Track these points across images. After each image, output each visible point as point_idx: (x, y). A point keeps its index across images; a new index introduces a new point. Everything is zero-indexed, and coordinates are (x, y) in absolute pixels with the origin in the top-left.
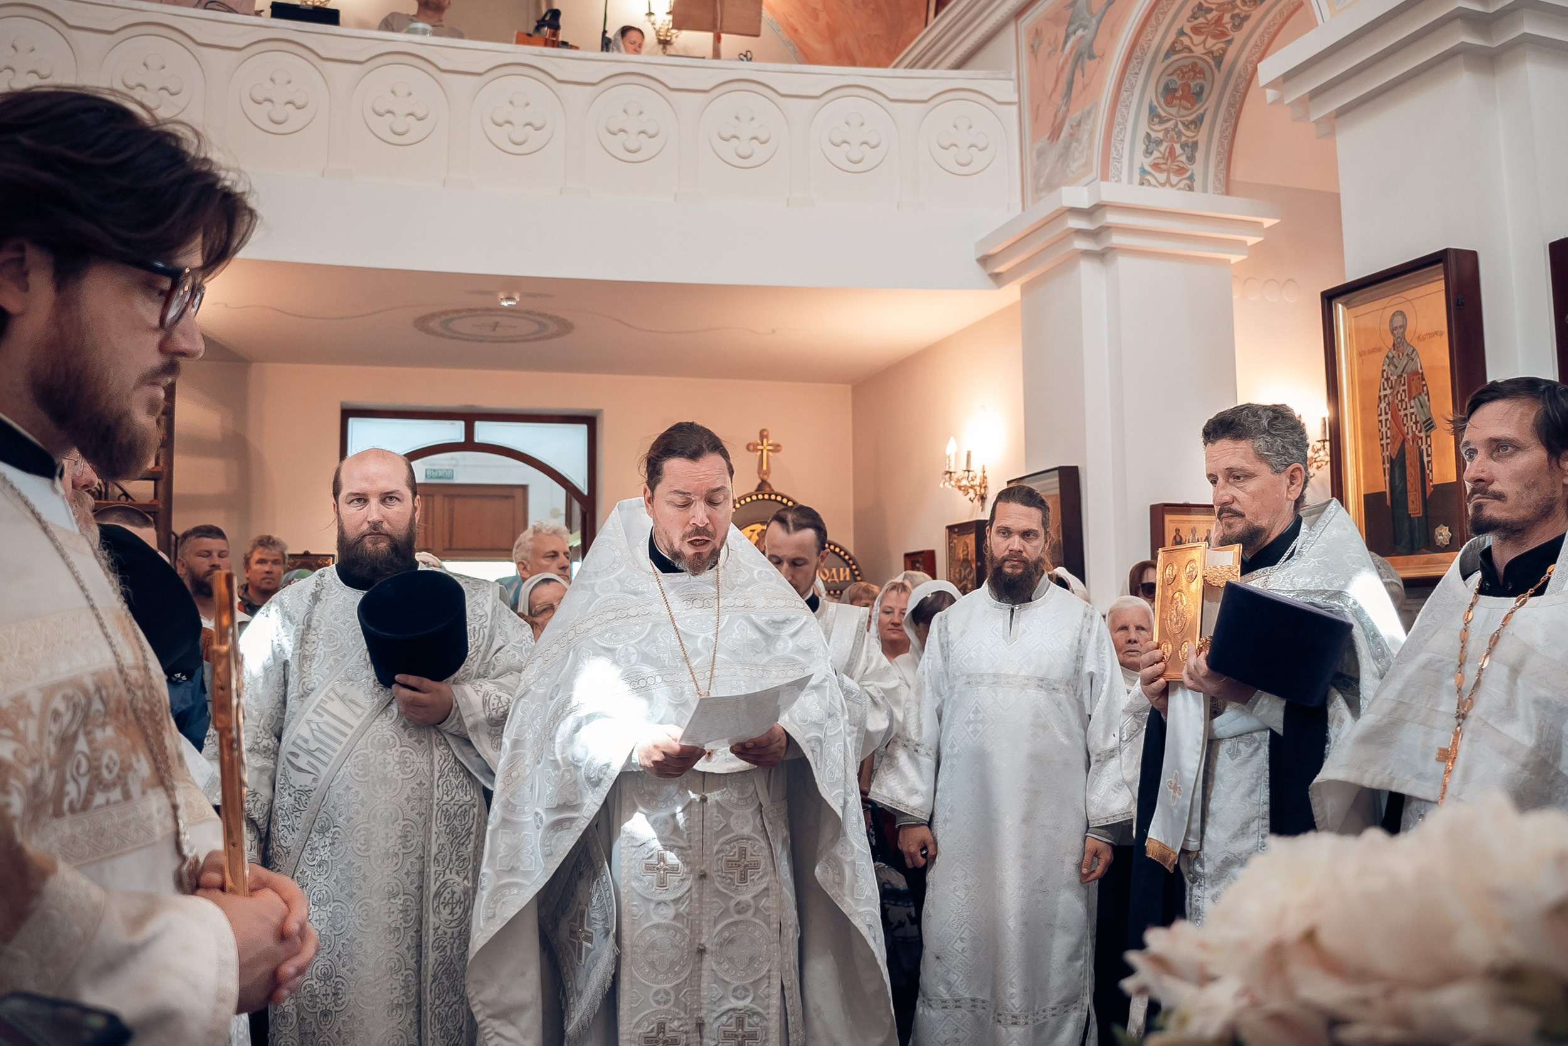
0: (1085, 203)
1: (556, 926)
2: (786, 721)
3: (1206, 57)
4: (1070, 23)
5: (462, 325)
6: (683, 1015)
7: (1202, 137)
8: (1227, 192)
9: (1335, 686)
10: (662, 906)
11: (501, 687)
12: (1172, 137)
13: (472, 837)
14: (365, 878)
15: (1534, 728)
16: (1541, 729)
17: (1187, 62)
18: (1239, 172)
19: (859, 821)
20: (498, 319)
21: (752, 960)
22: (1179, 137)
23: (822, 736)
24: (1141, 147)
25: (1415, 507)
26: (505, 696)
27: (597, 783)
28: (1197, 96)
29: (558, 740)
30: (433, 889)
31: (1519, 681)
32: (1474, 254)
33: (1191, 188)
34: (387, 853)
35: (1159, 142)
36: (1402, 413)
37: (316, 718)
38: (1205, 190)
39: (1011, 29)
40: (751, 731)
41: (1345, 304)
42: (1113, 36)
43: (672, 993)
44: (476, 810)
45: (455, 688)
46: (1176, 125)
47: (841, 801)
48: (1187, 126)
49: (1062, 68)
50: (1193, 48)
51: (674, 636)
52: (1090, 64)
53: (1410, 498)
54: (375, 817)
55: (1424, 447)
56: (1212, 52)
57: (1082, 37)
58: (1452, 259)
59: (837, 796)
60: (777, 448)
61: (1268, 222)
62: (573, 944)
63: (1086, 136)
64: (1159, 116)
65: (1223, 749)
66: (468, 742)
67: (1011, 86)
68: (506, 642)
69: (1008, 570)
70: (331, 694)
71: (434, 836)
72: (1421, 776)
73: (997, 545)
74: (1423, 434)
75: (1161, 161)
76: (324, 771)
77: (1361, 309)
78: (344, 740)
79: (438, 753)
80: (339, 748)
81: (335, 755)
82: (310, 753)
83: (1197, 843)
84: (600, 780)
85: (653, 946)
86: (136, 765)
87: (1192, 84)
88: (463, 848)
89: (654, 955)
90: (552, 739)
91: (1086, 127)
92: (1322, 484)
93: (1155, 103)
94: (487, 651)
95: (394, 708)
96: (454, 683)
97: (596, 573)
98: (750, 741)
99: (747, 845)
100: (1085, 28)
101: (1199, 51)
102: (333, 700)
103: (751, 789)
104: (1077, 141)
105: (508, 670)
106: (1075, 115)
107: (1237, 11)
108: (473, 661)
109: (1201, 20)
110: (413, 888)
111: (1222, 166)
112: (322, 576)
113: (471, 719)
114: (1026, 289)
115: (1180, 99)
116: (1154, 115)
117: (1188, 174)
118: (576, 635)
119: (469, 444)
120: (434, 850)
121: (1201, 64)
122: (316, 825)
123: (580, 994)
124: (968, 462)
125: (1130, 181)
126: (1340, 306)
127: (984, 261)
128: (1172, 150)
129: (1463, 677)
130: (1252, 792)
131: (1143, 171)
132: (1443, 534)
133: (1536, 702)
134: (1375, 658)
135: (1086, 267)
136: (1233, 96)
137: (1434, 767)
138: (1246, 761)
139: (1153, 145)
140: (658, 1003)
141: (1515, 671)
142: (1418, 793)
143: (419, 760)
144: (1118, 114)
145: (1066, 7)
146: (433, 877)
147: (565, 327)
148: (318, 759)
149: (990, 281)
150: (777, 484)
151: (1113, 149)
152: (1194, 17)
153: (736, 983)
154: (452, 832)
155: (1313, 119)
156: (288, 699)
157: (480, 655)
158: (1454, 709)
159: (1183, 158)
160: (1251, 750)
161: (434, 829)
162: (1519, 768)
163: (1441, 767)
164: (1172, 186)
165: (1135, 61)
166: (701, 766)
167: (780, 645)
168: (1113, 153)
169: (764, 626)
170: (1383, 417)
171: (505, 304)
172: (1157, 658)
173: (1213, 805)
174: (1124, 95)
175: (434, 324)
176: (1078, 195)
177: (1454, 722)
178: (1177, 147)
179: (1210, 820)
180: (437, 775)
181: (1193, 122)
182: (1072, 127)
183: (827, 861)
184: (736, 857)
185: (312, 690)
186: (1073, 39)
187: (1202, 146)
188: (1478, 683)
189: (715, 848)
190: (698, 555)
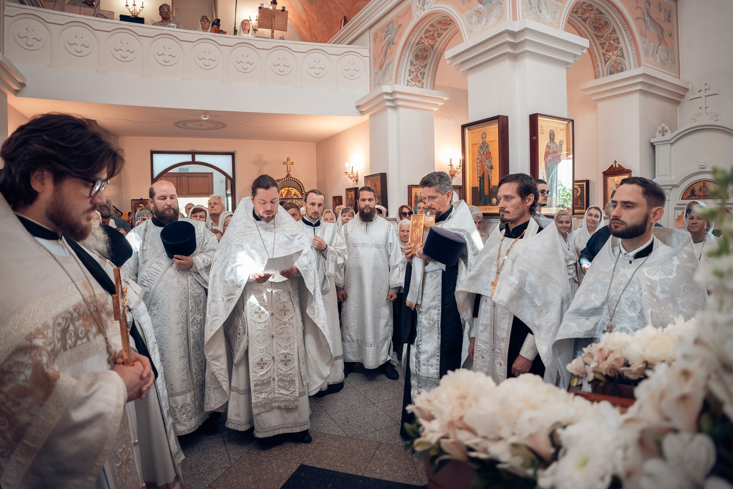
0: (390, 91)
1: (229, 330)
2: (296, 265)
3: (429, 46)
4: (387, 32)
5: (189, 125)
6: (268, 355)
7: (426, 71)
8: (433, 89)
9: (461, 257)
10: (260, 324)
11: (208, 256)
12: (417, 71)
13: (202, 303)
14: (169, 318)
15: (518, 278)
16: (520, 279)
17: (422, 47)
18: (437, 82)
19: (320, 295)
20: (202, 123)
21: (288, 338)
22: (419, 71)
23: (307, 270)
24: (407, 73)
25: (486, 192)
26: (209, 259)
27: (240, 286)
28: (425, 58)
29: (226, 274)
30: (191, 320)
31: (515, 264)
32: (507, 117)
33: (422, 87)
34: (175, 310)
35: (413, 72)
36: (484, 164)
37: (149, 270)
38: (427, 88)
39: (368, 32)
40: (286, 268)
41: (469, 130)
42: (400, 38)
43: (264, 349)
44: (203, 295)
45: (193, 257)
46: (419, 67)
47: (313, 290)
48: (422, 67)
49: (384, 47)
50: (425, 43)
51: (261, 240)
52: (392, 46)
53: (485, 189)
54: (171, 299)
55: (490, 174)
56: (430, 44)
57: (390, 37)
58: (501, 118)
59: (312, 288)
60: (292, 163)
61: (446, 99)
62: (234, 335)
63: (391, 69)
64: (413, 64)
65: (428, 275)
66: (199, 274)
67: (367, 51)
68: (209, 241)
69: (365, 211)
70: (153, 262)
71: (190, 304)
72: (486, 289)
73: (361, 204)
74: (490, 170)
75: (414, 78)
76: (153, 286)
77: (473, 131)
78: (159, 276)
79: (190, 278)
80: (157, 279)
81: (156, 281)
82: (148, 281)
83: (420, 302)
84: (241, 285)
85: (258, 336)
86: (91, 330)
87: (424, 54)
88: (199, 307)
89: (259, 339)
90: (224, 274)
91: (391, 66)
92: (459, 179)
93: (412, 60)
94: (203, 244)
95: (174, 265)
96: (193, 256)
97: (236, 221)
98: (286, 271)
99: (286, 304)
100: (391, 34)
101: (426, 44)
102: (154, 263)
103: (286, 287)
104: (388, 70)
105: (210, 250)
106: (387, 62)
107: (439, 32)
108: (198, 249)
109: (428, 34)
110: (184, 320)
111: (432, 80)
112: (147, 223)
113: (199, 267)
114: (371, 116)
115: (420, 59)
116: (412, 63)
117: (422, 83)
118: (230, 241)
119: (193, 162)
120: (190, 308)
121: (427, 48)
122: (152, 303)
123: (237, 351)
124: (352, 170)
125: (404, 85)
126: (467, 130)
127: (358, 107)
128: (417, 75)
129: (499, 262)
130: (436, 288)
131: (408, 81)
132: (494, 200)
133: (519, 271)
134: (473, 250)
135: (390, 111)
136: (436, 58)
137: (490, 287)
138: (435, 279)
139: (411, 73)
140: (260, 352)
141: (514, 261)
142: (485, 294)
143: (183, 281)
144: (401, 63)
145: (386, 27)
146: (190, 316)
147: (224, 125)
148: (151, 283)
149: (360, 114)
150: (293, 175)
151: (399, 74)
152: (425, 33)
153: (284, 346)
154: (196, 302)
155: (461, 70)
156: (139, 264)
157: (200, 246)
158: (496, 271)
159: (420, 77)
160: (436, 276)
161: (190, 302)
162: (513, 290)
163: (492, 287)
164: (417, 86)
165: (407, 46)
166: (271, 279)
167: (294, 242)
168: (399, 75)
169: (289, 236)
170: (478, 164)
171: (203, 119)
172: (409, 247)
173: (425, 292)
174: (403, 57)
175: (181, 125)
176: (387, 88)
177: (496, 274)
178: (419, 74)
179: (424, 296)
180: (190, 285)
181: (424, 66)
182: (386, 66)
183: (310, 307)
184: (282, 308)
185: (147, 260)
186: (387, 37)
187: (426, 74)
188: (503, 264)
189: (276, 305)
190: (268, 217)
